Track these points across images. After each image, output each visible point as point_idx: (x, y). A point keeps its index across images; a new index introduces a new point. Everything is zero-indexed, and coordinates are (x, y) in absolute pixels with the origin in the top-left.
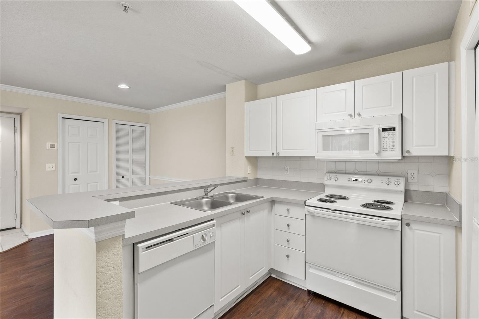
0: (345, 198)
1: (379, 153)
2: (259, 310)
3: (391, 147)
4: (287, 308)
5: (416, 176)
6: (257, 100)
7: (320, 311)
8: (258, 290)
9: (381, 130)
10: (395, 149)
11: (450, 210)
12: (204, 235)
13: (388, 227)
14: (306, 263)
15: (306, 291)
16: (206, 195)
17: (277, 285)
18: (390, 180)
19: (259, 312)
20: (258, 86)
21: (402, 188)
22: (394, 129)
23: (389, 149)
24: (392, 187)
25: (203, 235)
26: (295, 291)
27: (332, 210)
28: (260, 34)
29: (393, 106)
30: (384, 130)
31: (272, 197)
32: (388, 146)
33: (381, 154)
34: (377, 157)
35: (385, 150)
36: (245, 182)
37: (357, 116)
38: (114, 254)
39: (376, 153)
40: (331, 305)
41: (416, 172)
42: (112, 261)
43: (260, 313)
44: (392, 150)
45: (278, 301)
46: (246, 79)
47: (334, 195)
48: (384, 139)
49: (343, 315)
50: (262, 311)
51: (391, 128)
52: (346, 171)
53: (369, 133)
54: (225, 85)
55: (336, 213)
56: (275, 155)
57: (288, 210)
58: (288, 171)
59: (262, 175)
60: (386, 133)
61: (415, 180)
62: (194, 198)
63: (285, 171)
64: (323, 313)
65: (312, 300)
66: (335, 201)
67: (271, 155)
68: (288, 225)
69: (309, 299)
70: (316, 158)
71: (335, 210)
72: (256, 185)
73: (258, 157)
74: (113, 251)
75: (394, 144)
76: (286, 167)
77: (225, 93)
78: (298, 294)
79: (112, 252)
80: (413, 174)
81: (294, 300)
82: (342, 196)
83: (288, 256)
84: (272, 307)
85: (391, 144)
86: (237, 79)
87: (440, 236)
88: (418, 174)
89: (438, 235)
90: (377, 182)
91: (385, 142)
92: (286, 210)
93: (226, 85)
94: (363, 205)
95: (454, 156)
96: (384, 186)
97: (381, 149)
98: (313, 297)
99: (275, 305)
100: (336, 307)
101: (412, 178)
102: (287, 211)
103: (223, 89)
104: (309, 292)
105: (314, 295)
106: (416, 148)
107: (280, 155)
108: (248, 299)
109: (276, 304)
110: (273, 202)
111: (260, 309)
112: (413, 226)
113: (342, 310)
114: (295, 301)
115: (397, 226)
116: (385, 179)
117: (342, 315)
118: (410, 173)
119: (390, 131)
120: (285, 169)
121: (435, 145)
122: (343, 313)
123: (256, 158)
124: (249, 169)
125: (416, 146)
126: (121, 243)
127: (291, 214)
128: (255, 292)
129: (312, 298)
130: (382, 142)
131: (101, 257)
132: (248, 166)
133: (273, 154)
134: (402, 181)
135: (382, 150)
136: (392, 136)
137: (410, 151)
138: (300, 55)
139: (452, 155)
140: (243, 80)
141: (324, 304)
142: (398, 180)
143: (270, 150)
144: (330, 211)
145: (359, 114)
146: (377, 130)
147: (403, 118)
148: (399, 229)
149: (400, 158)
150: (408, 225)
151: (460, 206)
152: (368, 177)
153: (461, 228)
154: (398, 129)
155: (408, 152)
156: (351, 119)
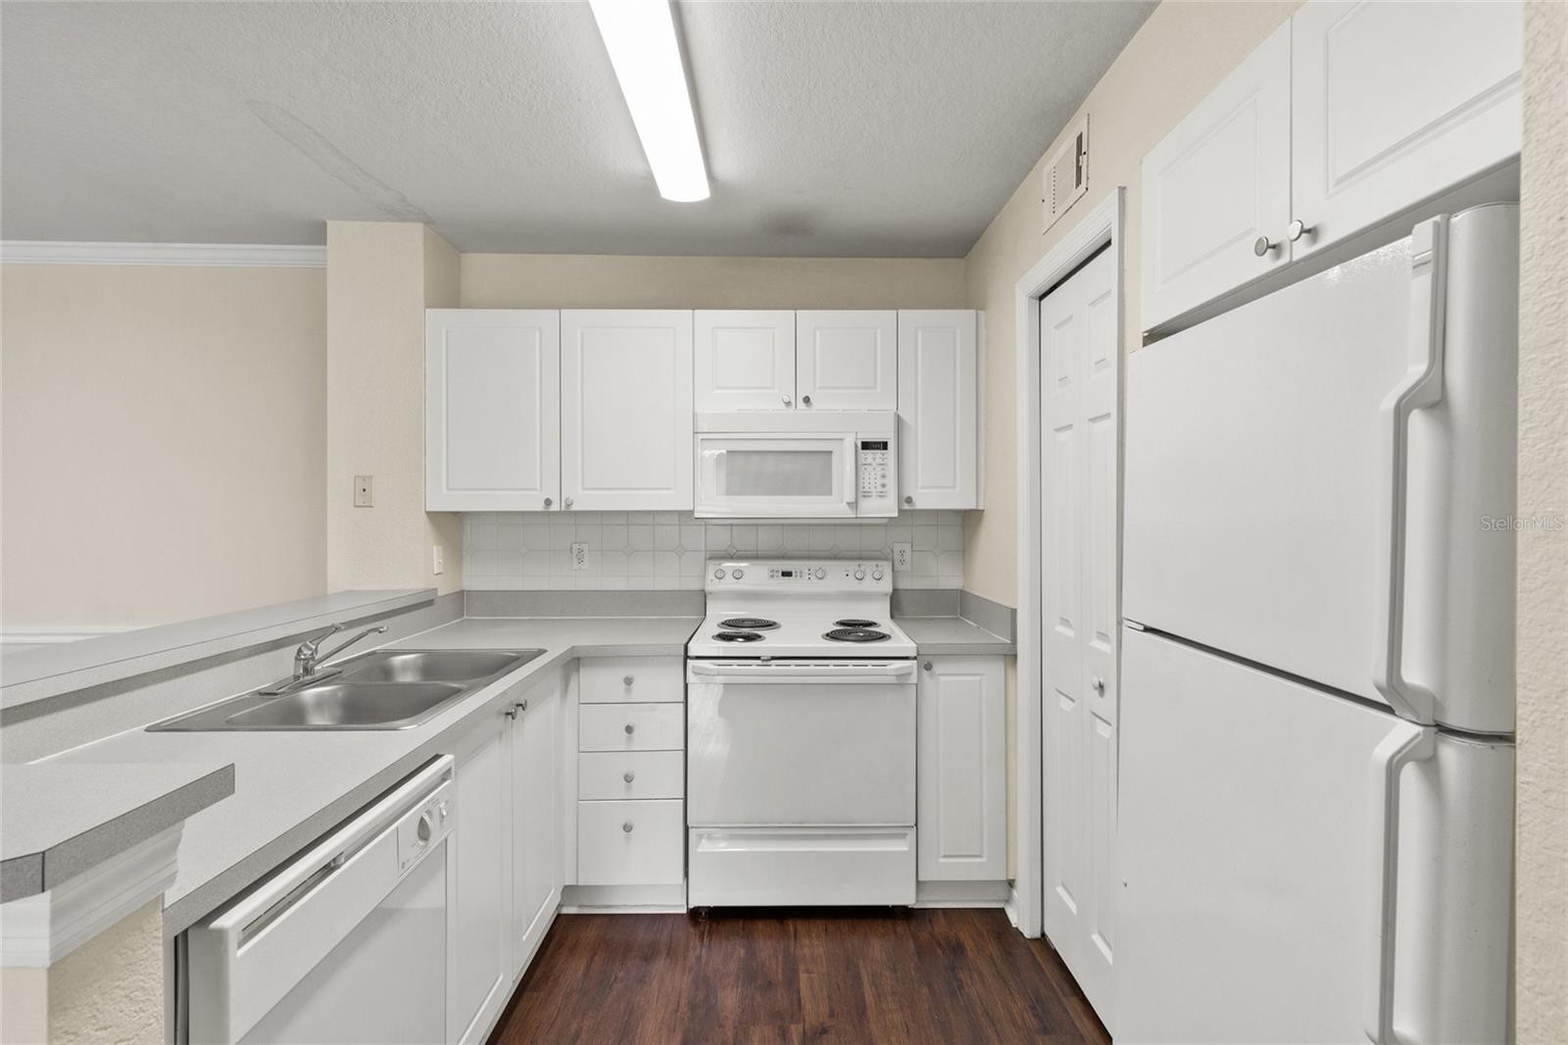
0: (771, 625)
1: (854, 505)
2: (573, 1031)
3: (880, 489)
4: (654, 983)
5: (907, 556)
6: (458, 307)
7: (742, 951)
8: (538, 973)
9: (860, 446)
10: (886, 492)
11: (975, 625)
12: (427, 818)
13: (894, 680)
14: (687, 829)
15: (682, 915)
16: (307, 671)
17: (591, 934)
18: (862, 568)
19: (577, 1035)
20: (463, 255)
21: (886, 586)
22: (884, 446)
23: (874, 494)
24: (869, 585)
25: (422, 819)
26: (655, 928)
27: (763, 660)
28: (579, 100)
29: (878, 390)
30: (866, 446)
31: (573, 647)
32: (872, 487)
33: (859, 505)
34: (849, 513)
35: (867, 495)
36: (428, 609)
37: (801, 405)
38: (131, 999)
39: (848, 503)
40: (760, 925)
41: (907, 547)
42: (122, 1037)
43: (583, 1036)
44: (882, 495)
45: (620, 975)
46: (428, 222)
47: (743, 621)
48: (865, 469)
49: (798, 936)
50: (585, 1028)
51: (879, 443)
52: (759, 553)
53: (831, 452)
54: (326, 224)
55: (774, 667)
56: (555, 507)
57: (628, 681)
58: (586, 559)
59: (480, 578)
60: (869, 454)
61: (907, 566)
62: (254, 693)
63: (575, 561)
64: (751, 954)
65: (709, 932)
66: (760, 637)
67: (540, 507)
68: (629, 729)
69: (703, 933)
70: (696, 515)
71: (773, 658)
72: (460, 617)
73: (466, 513)
74: (123, 984)
75: (885, 481)
76: (576, 547)
77: (325, 251)
78: (666, 933)
79: (123, 993)
80: (902, 552)
81: (664, 955)
82: (761, 620)
83: (627, 828)
84: (610, 999)
85: (880, 481)
86: (399, 212)
87: (980, 681)
88: (912, 551)
89: (978, 678)
90: (837, 577)
91: (867, 476)
92: (622, 681)
93: (328, 222)
94: (827, 635)
95: (983, 511)
96: (852, 585)
97: (860, 492)
98: (708, 923)
99: (615, 993)
100: (772, 926)
101: (902, 562)
102: (624, 685)
103: (317, 234)
104: (695, 914)
105: (710, 918)
106: (924, 491)
107: (574, 508)
108: (517, 1014)
109: (618, 986)
110: (573, 663)
111: (575, 1025)
112: (937, 668)
113: (790, 925)
114: (668, 955)
115: (910, 674)
116: (852, 566)
117: (795, 937)
118: (897, 548)
119: (878, 449)
120: (575, 552)
121: (954, 487)
122: (796, 931)
123: (458, 516)
124: (437, 556)
125: (922, 488)
126: (156, 934)
127: (639, 691)
128: (531, 984)
129: (707, 927)
130: (861, 473)
131: (73, 1034)
132: (435, 548)
133: (548, 502)
134: (886, 567)
135: (860, 494)
136: (880, 461)
137: (914, 500)
138: (673, 202)
139: (981, 508)
140: (418, 221)
141: (743, 929)
142: (880, 568)
143: (535, 490)
144: (759, 662)
145: (807, 400)
146: (850, 444)
147: (899, 420)
148: (914, 679)
149: (895, 514)
150: (928, 667)
151: (1014, 612)
152: (815, 564)
153: (1016, 656)
154: (891, 445)
155: (909, 500)
156: (791, 410)
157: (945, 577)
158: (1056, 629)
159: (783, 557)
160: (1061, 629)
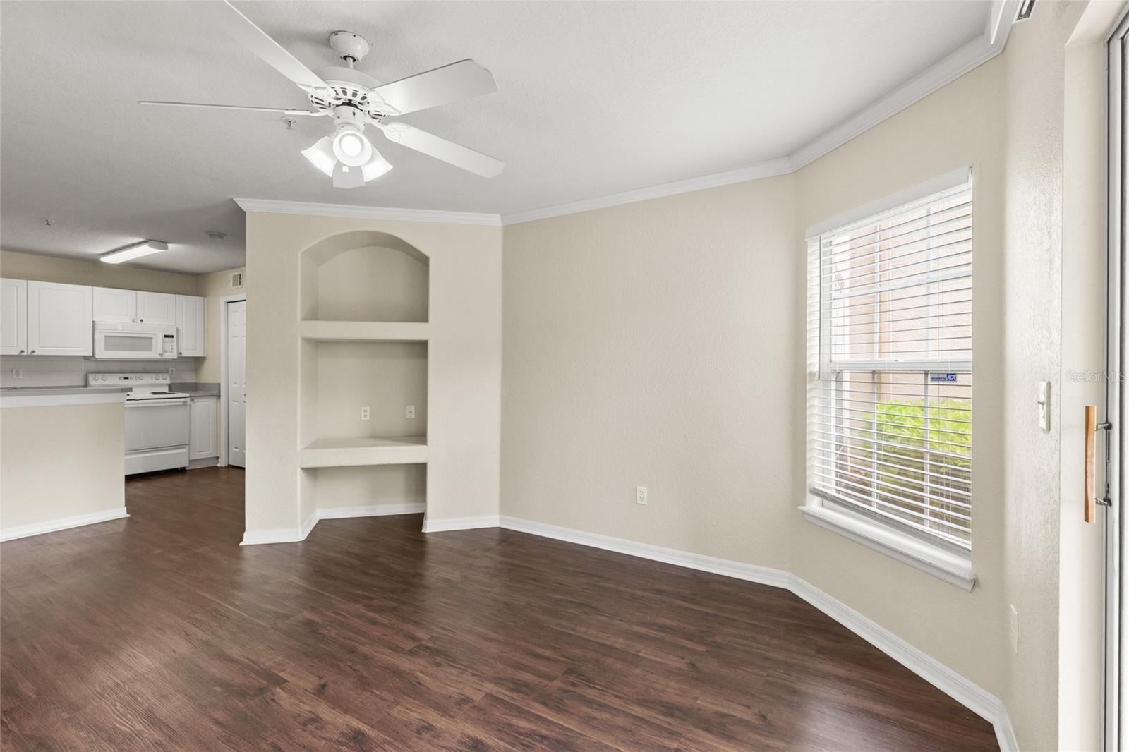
1: (161, 355)
3: (171, 350)
9: (164, 336)
10: (173, 351)
13: (182, 404)
18: (157, 376)
21: (167, 381)
23: (169, 351)
24: (161, 381)
27: (137, 400)
29: (169, 321)
30: (166, 336)
32: (168, 349)
33: (163, 355)
34: (158, 357)
35: (166, 351)
37: (139, 322)
39: (159, 354)
41: (174, 369)
44: (171, 352)
48: (166, 343)
51: (171, 336)
52: (119, 370)
56: (25, 354)
58: (21, 375)
60: (167, 339)
61: (177, 375)
63: (15, 375)
67: (18, 353)
71: (140, 399)
75: (173, 347)
80: (172, 371)
85: (171, 347)
87: (209, 402)
88: (176, 370)
90: (148, 379)
91: (166, 346)
96: (153, 381)
101: (175, 374)
106: (185, 351)
107: (35, 354)
112: (195, 401)
115: (187, 402)
116: (154, 375)
118: (170, 369)
121: (196, 350)
130: (164, 345)
133: (22, 352)
134: (167, 376)
135: (163, 351)
136: (171, 341)
139: (205, 356)
142: (164, 376)
144: (135, 401)
145: (142, 320)
146: (161, 336)
147: (178, 330)
148: (189, 403)
149: (176, 358)
150: (193, 400)
151: (219, 384)
152: (138, 375)
153: (220, 396)
154: (175, 337)
155: (181, 354)
156: (134, 324)
157: (189, 379)
158: (232, 386)
159: (125, 373)
160: (234, 386)
